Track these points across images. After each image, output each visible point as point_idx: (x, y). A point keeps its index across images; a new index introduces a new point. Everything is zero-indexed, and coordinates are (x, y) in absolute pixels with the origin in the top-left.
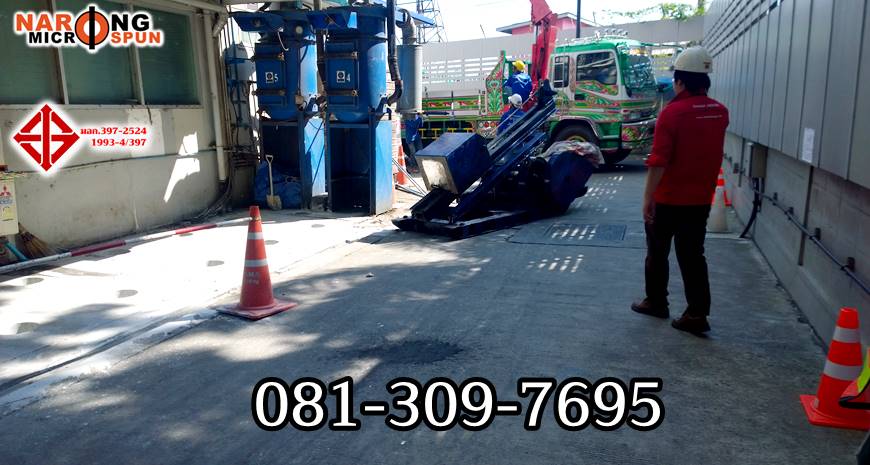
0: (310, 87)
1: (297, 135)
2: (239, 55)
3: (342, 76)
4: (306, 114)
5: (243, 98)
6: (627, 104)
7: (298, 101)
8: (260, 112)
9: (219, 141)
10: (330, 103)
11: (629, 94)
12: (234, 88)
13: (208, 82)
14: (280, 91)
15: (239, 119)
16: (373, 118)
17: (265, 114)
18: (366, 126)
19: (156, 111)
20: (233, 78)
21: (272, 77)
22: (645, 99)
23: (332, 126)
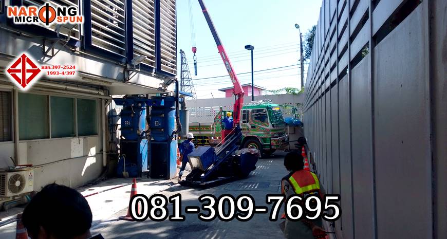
0: (143, 126)
1: (137, 146)
2: (114, 114)
3: (157, 123)
4: (141, 137)
5: (114, 131)
6: (272, 130)
7: (138, 132)
8: (121, 137)
9: (104, 149)
10: (152, 133)
11: (273, 126)
12: (112, 127)
13: (101, 125)
14: (130, 129)
15: (112, 140)
16: (169, 140)
17: (123, 138)
18: (166, 143)
19: (81, 139)
20: (111, 123)
21: (128, 123)
22: (280, 128)
23: (153, 142)
